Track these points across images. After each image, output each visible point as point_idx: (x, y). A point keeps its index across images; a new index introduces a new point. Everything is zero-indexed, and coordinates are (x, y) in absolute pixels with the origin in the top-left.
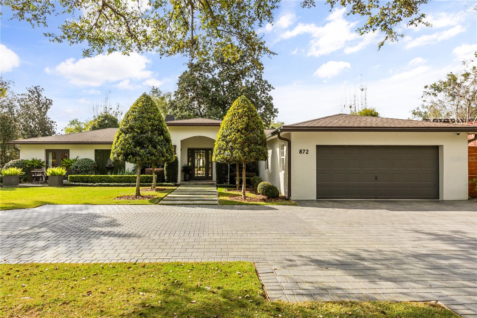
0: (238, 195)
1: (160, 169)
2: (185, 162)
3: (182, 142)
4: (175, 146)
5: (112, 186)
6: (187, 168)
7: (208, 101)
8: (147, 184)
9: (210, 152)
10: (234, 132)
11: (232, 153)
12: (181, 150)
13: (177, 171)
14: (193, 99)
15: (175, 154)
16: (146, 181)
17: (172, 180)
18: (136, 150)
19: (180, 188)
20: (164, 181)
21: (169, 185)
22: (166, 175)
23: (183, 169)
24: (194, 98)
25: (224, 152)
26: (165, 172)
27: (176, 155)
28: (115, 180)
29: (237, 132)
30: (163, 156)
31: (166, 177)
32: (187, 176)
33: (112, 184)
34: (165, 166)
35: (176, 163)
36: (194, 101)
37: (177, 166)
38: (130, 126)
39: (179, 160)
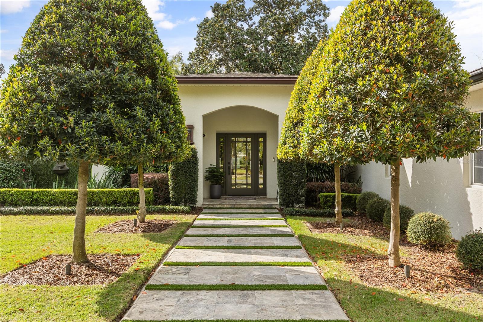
0: (375, 257)
1: (160, 175)
2: (212, 161)
3: (206, 118)
4: (191, 128)
5: (53, 213)
6: (214, 172)
7: (244, 64)
8: (130, 208)
9: (261, 140)
10: (379, 63)
11: (376, 131)
12: (204, 135)
13: (195, 180)
14: (219, 63)
15: (192, 144)
16: (129, 202)
17: (185, 198)
18: (63, 124)
19: (203, 219)
20: (167, 201)
21: (179, 210)
22: (172, 189)
23: (207, 174)
24: (221, 60)
25: (346, 130)
26: (170, 182)
27: (192, 146)
28: (62, 199)
29: (391, 64)
30: (151, 140)
31: (172, 194)
32: (217, 188)
33: (53, 208)
34: (170, 169)
35: (194, 162)
36: (221, 65)
37: (196, 170)
38: (44, 45)
39: (200, 156)
